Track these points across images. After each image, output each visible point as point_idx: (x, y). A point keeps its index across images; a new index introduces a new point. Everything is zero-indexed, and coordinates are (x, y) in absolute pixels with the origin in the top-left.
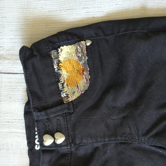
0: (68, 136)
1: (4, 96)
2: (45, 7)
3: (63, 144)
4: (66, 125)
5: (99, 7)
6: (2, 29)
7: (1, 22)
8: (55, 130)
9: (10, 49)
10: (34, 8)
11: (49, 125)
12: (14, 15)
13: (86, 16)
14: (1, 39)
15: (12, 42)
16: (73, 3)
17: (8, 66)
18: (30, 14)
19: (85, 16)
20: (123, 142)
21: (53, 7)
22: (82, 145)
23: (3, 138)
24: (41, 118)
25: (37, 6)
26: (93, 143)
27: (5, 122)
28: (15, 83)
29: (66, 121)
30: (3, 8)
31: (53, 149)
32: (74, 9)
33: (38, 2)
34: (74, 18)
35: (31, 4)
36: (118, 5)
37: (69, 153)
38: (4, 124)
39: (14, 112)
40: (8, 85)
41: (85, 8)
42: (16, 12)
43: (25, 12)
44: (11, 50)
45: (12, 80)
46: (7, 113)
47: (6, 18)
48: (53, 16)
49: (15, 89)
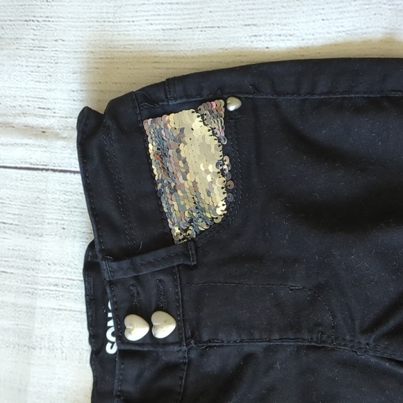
0: (184, 320)
1: (49, 223)
2: (154, 20)
3: (171, 340)
4: (180, 294)
5: (282, 25)
6: (52, 67)
7: (52, 51)
8: (154, 305)
9: (69, 115)
10: (129, 22)
11: (138, 293)
12: (82, 37)
13: (250, 43)
14: (51, 90)
15: (74, 98)
16: (221, 13)
17: (62, 153)
18: (119, 34)
19: (248, 45)
20: (313, 344)
21: (175, 20)
22: (215, 346)
23: (41, 321)
24: (119, 276)
25: (136, 17)
26: (241, 341)
27: (49, 284)
28: (78, 195)
29: (181, 284)
30: (57, 19)
31: (146, 349)
32: (222, 27)
33: (140, 8)
34: (222, 49)
35: (124, 12)
36: (328, 20)
37: (184, 363)
38: (47, 290)
39: (70, 261)
40: (61, 199)
41: (249, 25)
42: (88, 29)
43: (109, 31)
44: (71, 117)
45: (71, 186)
46: (55, 264)
47: (63, 43)
48: (173, 42)
49: (76, 208)
